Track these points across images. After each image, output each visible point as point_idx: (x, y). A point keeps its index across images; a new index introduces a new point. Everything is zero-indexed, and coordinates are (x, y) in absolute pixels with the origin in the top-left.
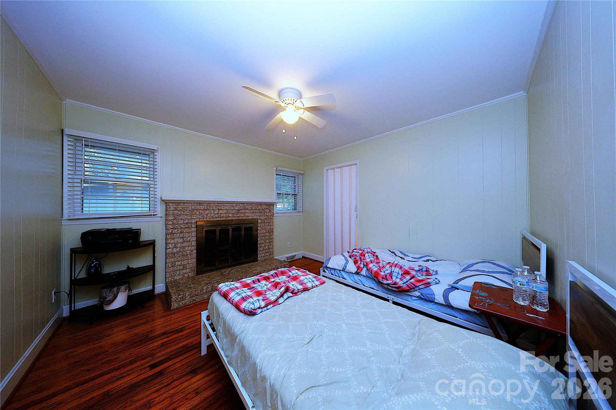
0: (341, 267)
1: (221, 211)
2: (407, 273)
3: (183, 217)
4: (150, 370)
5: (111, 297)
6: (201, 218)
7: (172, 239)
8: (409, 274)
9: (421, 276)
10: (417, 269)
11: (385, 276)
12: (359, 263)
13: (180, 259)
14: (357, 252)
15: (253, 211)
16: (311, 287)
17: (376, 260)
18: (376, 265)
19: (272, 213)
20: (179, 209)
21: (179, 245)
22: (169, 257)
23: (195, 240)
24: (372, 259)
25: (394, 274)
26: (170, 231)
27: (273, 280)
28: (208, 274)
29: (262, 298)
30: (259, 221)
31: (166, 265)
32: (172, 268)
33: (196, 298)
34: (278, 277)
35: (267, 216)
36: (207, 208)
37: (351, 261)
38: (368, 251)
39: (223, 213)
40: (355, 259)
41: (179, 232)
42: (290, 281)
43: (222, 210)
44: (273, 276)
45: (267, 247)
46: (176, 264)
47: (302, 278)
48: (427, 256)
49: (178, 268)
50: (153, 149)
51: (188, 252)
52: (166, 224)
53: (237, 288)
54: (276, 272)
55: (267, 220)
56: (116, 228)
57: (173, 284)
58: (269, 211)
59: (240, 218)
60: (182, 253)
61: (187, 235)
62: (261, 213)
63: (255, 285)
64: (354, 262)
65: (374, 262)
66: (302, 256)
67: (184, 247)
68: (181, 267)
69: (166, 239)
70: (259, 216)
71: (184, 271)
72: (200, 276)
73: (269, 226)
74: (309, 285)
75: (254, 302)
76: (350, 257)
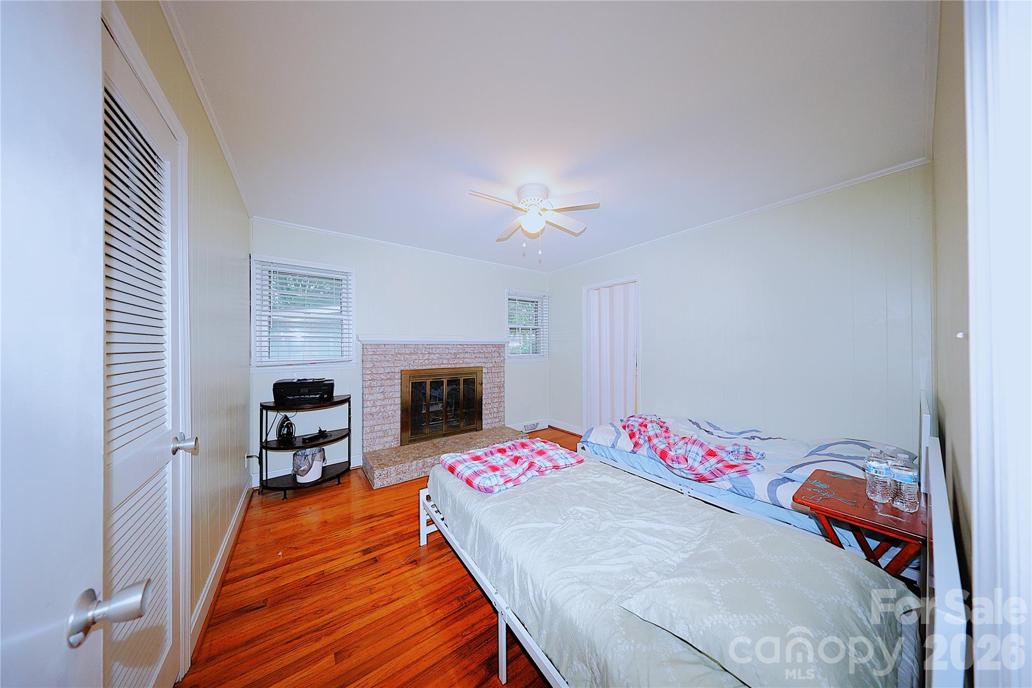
0: (608, 441)
1: (432, 356)
2: (712, 454)
3: (384, 364)
4: (364, 555)
5: (306, 467)
6: (407, 365)
7: (371, 394)
8: (714, 456)
9: (735, 460)
10: (730, 449)
11: (676, 457)
12: (637, 437)
13: (380, 422)
14: (635, 421)
15: (475, 355)
16: (563, 466)
17: (663, 434)
18: (664, 440)
19: (502, 358)
20: (378, 353)
21: (378, 403)
22: (366, 419)
23: (400, 396)
24: (658, 431)
25: (691, 455)
26: (368, 384)
27: (511, 453)
28: (415, 445)
29: (500, 474)
30: (485, 370)
31: (363, 429)
32: (371, 434)
33: (404, 476)
34: (517, 450)
35: (495, 362)
36: (414, 351)
37: (625, 434)
38: (652, 419)
39: (435, 358)
40: (632, 430)
41: (379, 384)
42: (534, 456)
43: (433, 354)
44: (510, 449)
45: (495, 409)
46: (376, 429)
47: (551, 453)
48: (753, 431)
49: (378, 435)
50: (345, 273)
51: (390, 412)
52: (363, 374)
53: (465, 461)
54: (514, 443)
55: (495, 370)
56: (307, 378)
57: (373, 455)
58: (498, 356)
59: (458, 366)
60: (383, 414)
61: (388, 389)
62: (487, 358)
63: (488, 459)
64: (629, 435)
65: (661, 436)
66: (549, 426)
67: (384, 406)
68: (382, 434)
69: (363, 394)
70: (483, 362)
71: (385, 439)
72: (406, 447)
73: (498, 377)
74: (561, 463)
75: (491, 478)
76: (624, 427)
